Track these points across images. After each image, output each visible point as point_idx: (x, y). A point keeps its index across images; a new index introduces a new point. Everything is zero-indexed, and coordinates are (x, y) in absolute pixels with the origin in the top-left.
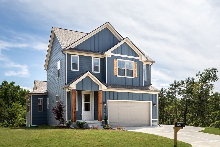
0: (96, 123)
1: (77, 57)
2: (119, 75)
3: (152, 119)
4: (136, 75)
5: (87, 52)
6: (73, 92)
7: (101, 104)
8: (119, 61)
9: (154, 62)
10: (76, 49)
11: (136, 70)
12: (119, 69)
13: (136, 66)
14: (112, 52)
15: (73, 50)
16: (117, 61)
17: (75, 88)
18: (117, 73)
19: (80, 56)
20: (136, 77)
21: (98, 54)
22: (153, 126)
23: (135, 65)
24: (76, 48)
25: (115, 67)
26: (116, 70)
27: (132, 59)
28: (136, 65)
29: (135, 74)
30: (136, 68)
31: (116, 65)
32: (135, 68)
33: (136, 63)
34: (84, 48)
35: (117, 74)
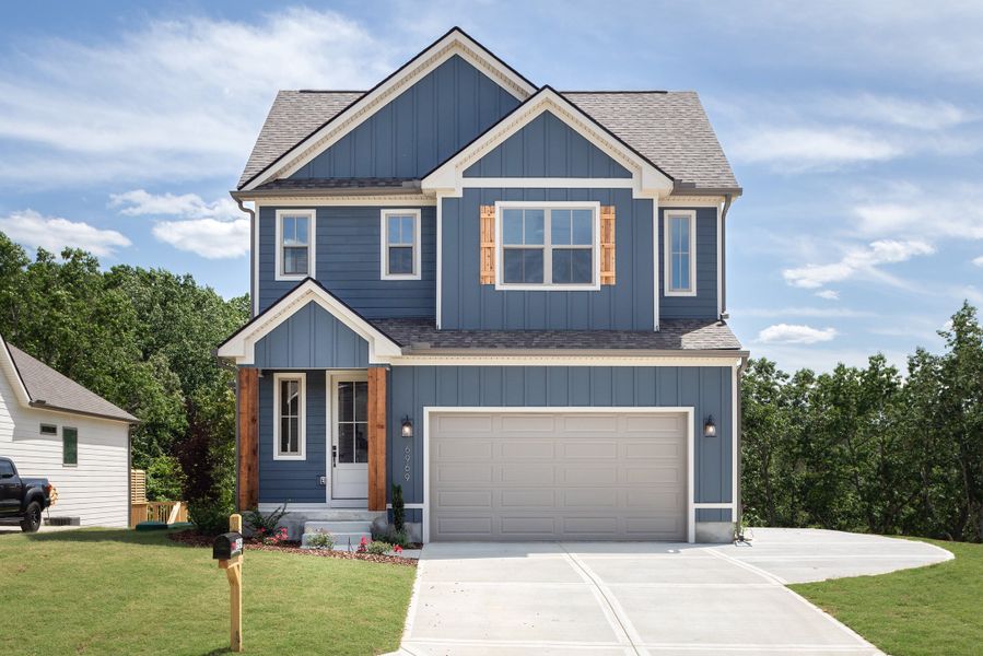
0: (353, 517)
1: (305, 219)
2: (508, 279)
3: (693, 507)
4: (612, 273)
5: (349, 190)
6: (244, 379)
7: (382, 427)
8: (507, 213)
9: (739, 191)
10: (301, 182)
11: (612, 244)
12: (506, 250)
13: (613, 227)
14: (467, 174)
15: (288, 187)
16: (498, 216)
17: (250, 360)
18: (494, 273)
19: (318, 208)
20: (613, 282)
21: (397, 189)
22: (702, 540)
23: (607, 221)
24: (300, 176)
25: (483, 245)
26: (492, 257)
27: (588, 194)
28: (613, 222)
29: (606, 268)
30: (612, 239)
31: (492, 233)
32: (606, 237)
33: (612, 209)
34: (342, 173)
35: (494, 277)
